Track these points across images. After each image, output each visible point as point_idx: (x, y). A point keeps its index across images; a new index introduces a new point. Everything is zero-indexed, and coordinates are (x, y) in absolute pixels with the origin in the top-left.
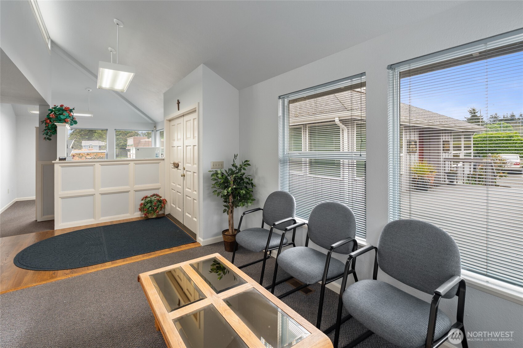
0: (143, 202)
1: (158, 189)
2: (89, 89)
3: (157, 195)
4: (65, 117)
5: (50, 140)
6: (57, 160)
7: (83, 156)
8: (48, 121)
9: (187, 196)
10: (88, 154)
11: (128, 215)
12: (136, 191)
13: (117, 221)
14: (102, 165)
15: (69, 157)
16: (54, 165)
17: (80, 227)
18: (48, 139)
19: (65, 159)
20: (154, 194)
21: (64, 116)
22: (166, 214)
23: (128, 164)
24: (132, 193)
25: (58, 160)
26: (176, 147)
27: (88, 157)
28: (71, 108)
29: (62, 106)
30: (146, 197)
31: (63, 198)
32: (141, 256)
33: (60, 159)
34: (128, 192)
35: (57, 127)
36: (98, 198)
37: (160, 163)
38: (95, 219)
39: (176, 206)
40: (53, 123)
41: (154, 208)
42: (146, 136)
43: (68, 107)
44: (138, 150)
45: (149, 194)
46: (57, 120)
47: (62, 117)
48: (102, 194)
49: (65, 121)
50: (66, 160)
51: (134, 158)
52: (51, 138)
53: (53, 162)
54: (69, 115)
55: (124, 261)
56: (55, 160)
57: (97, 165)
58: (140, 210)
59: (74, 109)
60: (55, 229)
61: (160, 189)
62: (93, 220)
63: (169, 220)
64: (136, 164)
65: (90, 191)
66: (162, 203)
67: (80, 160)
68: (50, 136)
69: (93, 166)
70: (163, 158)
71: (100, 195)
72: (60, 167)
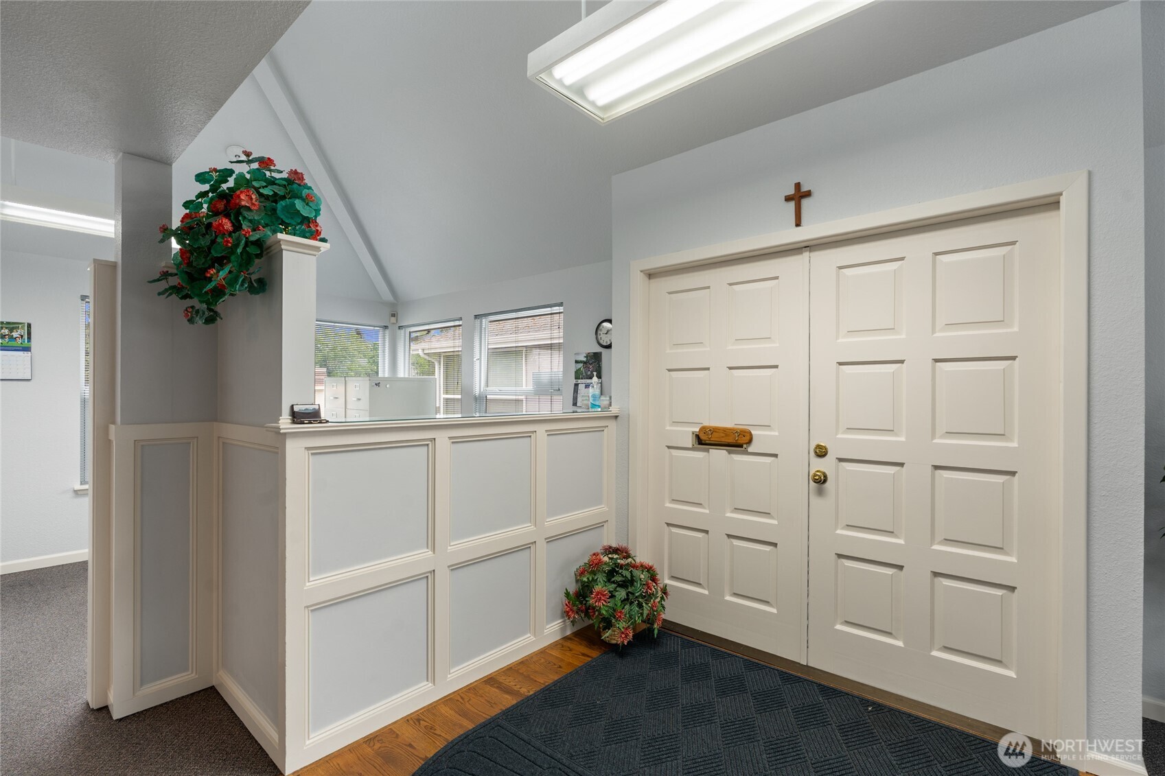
1: (600, 526)
5: (208, 320)
6: (284, 420)
8: (227, 224)
11: (529, 637)
12: (550, 540)
14: (455, 441)
18: (200, 317)
19: (314, 415)
23: (528, 435)
24: (542, 548)
26: (714, 371)
31: (316, 608)
33: (298, 417)
34: (527, 547)
35: (282, 252)
37: (606, 430)
38: (433, 680)
48: (457, 567)
53: (278, 427)
57: (442, 439)
61: (606, 525)
62: (425, 686)
64: (549, 433)
69: (428, 445)
70: (614, 410)
71: (449, 572)
72: (307, 453)
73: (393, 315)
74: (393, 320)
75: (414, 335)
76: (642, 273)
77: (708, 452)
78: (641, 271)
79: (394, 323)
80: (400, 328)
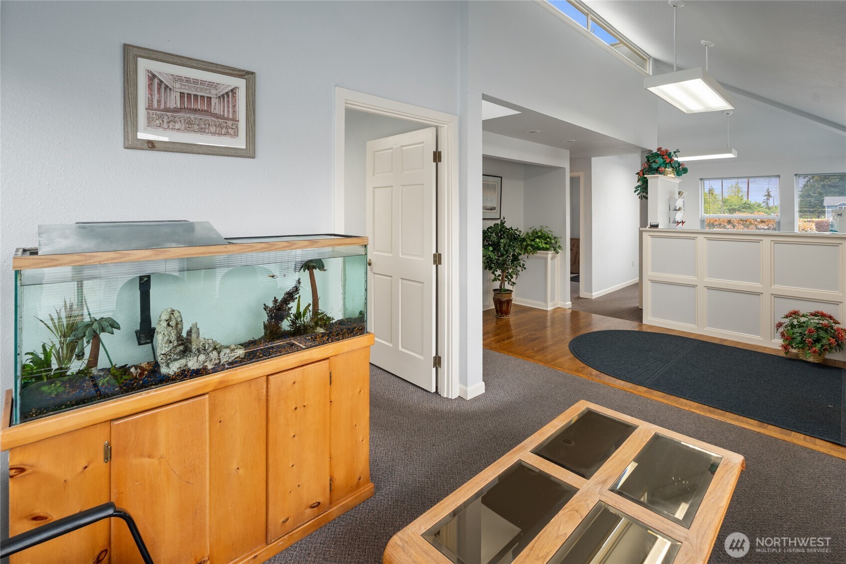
1: (836, 303)
2: (727, 112)
3: (828, 317)
6: (648, 227)
7: (751, 224)
8: (641, 173)
10: (762, 222)
11: (758, 337)
12: (775, 296)
13: (732, 341)
14: (709, 239)
16: (642, 234)
17: (674, 330)
18: (644, 198)
19: (657, 226)
20: (820, 313)
21: (656, 164)
27: (761, 226)
30: (795, 314)
31: (653, 282)
32: (696, 404)
33: (652, 226)
34: (758, 294)
35: (648, 180)
36: (702, 291)
37: (840, 246)
38: (697, 326)
41: (805, 340)
46: (650, 171)
47: (654, 165)
48: (709, 288)
49: (657, 171)
50: (659, 227)
54: (665, 161)
55: (663, 397)
56: (646, 227)
57: (701, 238)
60: (644, 323)
61: (839, 305)
62: (693, 326)
64: (776, 242)
65: (690, 279)
66: (830, 334)
69: (695, 239)
71: (706, 289)
72: (649, 237)
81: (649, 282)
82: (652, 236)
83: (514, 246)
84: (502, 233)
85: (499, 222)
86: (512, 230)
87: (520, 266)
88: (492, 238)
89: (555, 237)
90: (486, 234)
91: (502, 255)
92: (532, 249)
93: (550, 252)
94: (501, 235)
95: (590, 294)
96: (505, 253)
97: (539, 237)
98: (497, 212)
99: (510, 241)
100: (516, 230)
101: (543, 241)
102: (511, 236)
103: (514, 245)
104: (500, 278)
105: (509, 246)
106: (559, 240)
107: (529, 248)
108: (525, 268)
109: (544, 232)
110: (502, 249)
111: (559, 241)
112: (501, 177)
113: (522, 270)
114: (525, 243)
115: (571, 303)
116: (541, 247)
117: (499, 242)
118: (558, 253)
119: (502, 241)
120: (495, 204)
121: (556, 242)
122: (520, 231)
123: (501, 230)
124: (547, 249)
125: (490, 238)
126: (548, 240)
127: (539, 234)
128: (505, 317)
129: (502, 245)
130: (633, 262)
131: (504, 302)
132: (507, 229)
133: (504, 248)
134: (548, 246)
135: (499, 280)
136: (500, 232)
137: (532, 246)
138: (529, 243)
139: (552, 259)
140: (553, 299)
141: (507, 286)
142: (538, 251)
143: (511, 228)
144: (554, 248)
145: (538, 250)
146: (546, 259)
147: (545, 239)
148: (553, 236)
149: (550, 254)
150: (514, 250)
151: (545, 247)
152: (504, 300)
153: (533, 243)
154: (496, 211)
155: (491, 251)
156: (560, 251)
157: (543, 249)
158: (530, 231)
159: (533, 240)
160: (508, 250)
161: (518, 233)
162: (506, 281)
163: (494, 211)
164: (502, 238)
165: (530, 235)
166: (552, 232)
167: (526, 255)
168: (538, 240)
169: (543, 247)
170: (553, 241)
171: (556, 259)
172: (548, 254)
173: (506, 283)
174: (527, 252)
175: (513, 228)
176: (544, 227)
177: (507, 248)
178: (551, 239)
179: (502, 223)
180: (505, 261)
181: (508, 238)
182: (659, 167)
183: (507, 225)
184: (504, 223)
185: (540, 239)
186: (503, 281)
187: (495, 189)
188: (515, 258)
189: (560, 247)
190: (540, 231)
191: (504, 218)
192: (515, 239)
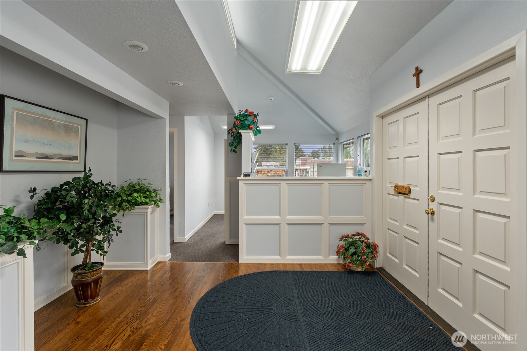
0: (342, 243)
1: (362, 224)
2: (270, 98)
3: (363, 235)
4: (250, 123)
5: (236, 152)
8: (234, 130)
9: (440, 254)
11: (320, 257)
12: (331, 224)
14: (289, 184)
15: (254, 172)
16: (239, 182)
18: (234, 152)
19: (249, 175)
20: (358, 233)
21: (248, 122)
22: (375, 267)
23: (320, 185)
24: (326, 227)
25: (242, 176)
26: (401, 159)
28: (255, 113)
29: (246, 111)
30: (347, 237)
31: (247, 224)
33: (245, 175)
34: (320, 224)
35: (242, 135)
36: (284, 227)
37: (365, 185)
38: (281, 257)
39: (401, 262)
40: (238, 131)
41: (362, 258)
42: (311, 156)
43: (252, 112)
44: (321, 166)
45: (350, 231)
46: (242, 128)
47: (247, 123)
48: (289, 224)
49: (249, 127)
50: (251, 176)
51: (316, 176)
52: (237, 150)
53: (238, 178)
54: (253, 120)
56: (240, 177)
57: (284, 183)
58: (338, 253)
59: (258, 114)
60: (240, 262)
61: (365, 225)
62: (278, 257)
63: (384, 280)
65: (276, 218)
66: (372, 249)
67: (263, 177)
68: (236, 147)
69: (279, 185)
70: (370, 177)
71: (287, 225)
72: (244, 185)
73: (337, 139)
74: (337, 141)
75: (345, 146)
76: (377, 117)
77: (398, 196)
78: (377, 116)
79: (337, 142)
80: (339, 144)
81: (244, 225)
82: (247, 184)
83: (106, 206)
84: (87, 189)
85: (82, 175)
86: (102, 185)
87: (115, 230)
88: (68, 198)
89: (154, 190)
90: (59, 194)
91: (87, 220)
92: (128, 206)
93: (150, 207)
94: (85, 193)
95: (183, 238)
96: (90, 216)
97: (136, 191)
98: (80, 163)
99: (99, 200)
100: (109, 185)
101: (141, 195)
102: (101, 193)
103: (105, 204)
104: (84, 249)
105: (98, 206)
106: (160, 192)
107: (125, 204)
108: (121, 232)
109: (143, 185)
110: (86, 212)
111: (160, 194)
112: (87, 120)
113: (117, 235)
114: (120, 199)
115: (170, 254)
116: (140, 201)
117: (80, 205)
118: (159, 206)
119: (86, 201)
120: (76, 151)
121: (156, 195)
122: (114, 186)
123: (84, 187)
124: (146, 203)
125: (65, 198)
126: (148, 193)
127: (137, 187)
128: (92, 303)
129: (86, 207)
130: (208, 203)
131: (91, 284)
132: (94, 184)
133: (89, 211)
134: (147, 200)
135: (82, 251)
136: (83, 189)
137: (128, 201)
138: (125, 198)
139: (151, 213)
140: (153, 255)
141: (95, 257)
142: (136, 207)
143: (101, 183)
144: (154, 201)
145: (136, 205)
146: (145, 215)
147: (145, 193)
148: (153, 189)
149: (150, 208)
150: (106, 210)
151: (144, 201)
152: (90, 280)
153: (130, 198)
154: (78, 161)
155: (65, 221)
156: (160, 203)
157: (142, 204)
158: (125, 185)
159: (130, 195)
160: (95, 212)
161: (110, 188)
162: (93, 250)
163: (74, 161)
164: (86, 198)
165: (125, 188)
166: (151, 185)
167: (121, 212)
168: (136, 195)
169: (142, 202)
170: (153, 194)
171: (156, 213)
172: (147, 209)
173: (93, 253)
174: (123, 209)
175: (104, 183)
176: (142, 179)
177: (94, 209)
178: (150, 192)
179: (87, 177)
180: (91, 228)
181: (96, 196)
182: (249, 125)
183: (95, 179)
184: (90, 177)
185: (138, 193)
186: (88, 253)
187: (76, 133)
188: (108, 221)
189: (160, 200)
190: (139, 184)
191: (90, 170)
192: (107, 196)
